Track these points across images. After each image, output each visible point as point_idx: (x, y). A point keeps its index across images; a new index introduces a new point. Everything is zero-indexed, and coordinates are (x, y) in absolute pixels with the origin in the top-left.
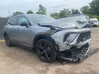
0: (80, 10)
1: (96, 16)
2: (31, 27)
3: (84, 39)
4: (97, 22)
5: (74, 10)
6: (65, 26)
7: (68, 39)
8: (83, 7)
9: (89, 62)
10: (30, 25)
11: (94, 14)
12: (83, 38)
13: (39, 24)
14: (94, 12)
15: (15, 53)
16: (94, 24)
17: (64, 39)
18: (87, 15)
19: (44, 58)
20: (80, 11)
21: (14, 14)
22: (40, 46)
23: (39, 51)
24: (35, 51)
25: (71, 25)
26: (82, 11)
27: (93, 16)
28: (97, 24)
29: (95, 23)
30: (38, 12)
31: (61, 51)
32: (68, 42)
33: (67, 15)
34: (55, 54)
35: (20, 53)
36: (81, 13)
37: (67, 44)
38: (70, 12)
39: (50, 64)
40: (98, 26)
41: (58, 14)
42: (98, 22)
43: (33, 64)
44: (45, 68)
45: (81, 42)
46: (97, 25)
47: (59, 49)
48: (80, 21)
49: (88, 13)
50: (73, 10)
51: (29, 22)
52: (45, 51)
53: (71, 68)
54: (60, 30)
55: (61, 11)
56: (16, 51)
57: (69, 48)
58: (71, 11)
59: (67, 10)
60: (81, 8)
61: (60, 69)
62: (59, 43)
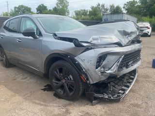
0: (124, 7)
1: (147, 18)
2: (41, 38)
3: (130, 63)
4: (149, 28)
5: (114, 7)
6: (99, 41)
7: (104, 63)
8: (127, 3)
9: (136, 102)
10: (40, 34)
11: (145, 15)
12: (128, 63)
13: (55, 35)
14: (146, 12)
15: (15, 79)
16: (144, 32)
17: (97, 63)
18: (134, 16)
19: (62, 92)
20: (123, 9)
21: (16, 9)
22: (56, 72)
23: (54, 81)
24: (48, 78)
25: (110, 38)
26: (126, 10)
27: (144, 18)
28: (148, 32)
29: (146, 31)
30: (55, 7)
31: (92, 83)
32: (104, 68)
33: (102, 14)
34: (81, 88)
35: (22, 79)
36: (125, 11)
37: (101, 72)
38: (107, 10)
39: (72, 102)
40: (150, 36)
41: (87, 11)
42: (151, 28)
43: (44, 102)
44: (64, 110)
45: (124, 68)
46: (149, 34)
47: (88, 79)
48: (126, 30)
49: (136, 13)
50: (112, 7)
51: (38, 29)
52: (64, 81)
53: (106, 112)
54: (91, 49)
55: (92, 8)
56: (17, 76)
57: (105, 79)
58: (109, 8)
59: (103, 6)
60: (125, 4)
61: (87, 113)
62: (88, 70)
